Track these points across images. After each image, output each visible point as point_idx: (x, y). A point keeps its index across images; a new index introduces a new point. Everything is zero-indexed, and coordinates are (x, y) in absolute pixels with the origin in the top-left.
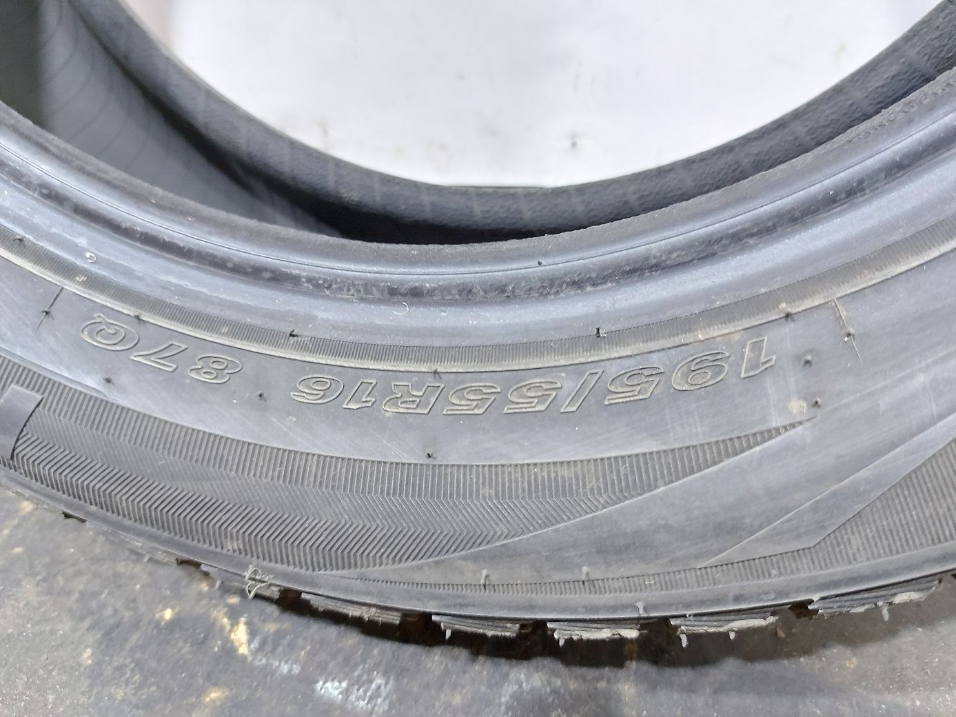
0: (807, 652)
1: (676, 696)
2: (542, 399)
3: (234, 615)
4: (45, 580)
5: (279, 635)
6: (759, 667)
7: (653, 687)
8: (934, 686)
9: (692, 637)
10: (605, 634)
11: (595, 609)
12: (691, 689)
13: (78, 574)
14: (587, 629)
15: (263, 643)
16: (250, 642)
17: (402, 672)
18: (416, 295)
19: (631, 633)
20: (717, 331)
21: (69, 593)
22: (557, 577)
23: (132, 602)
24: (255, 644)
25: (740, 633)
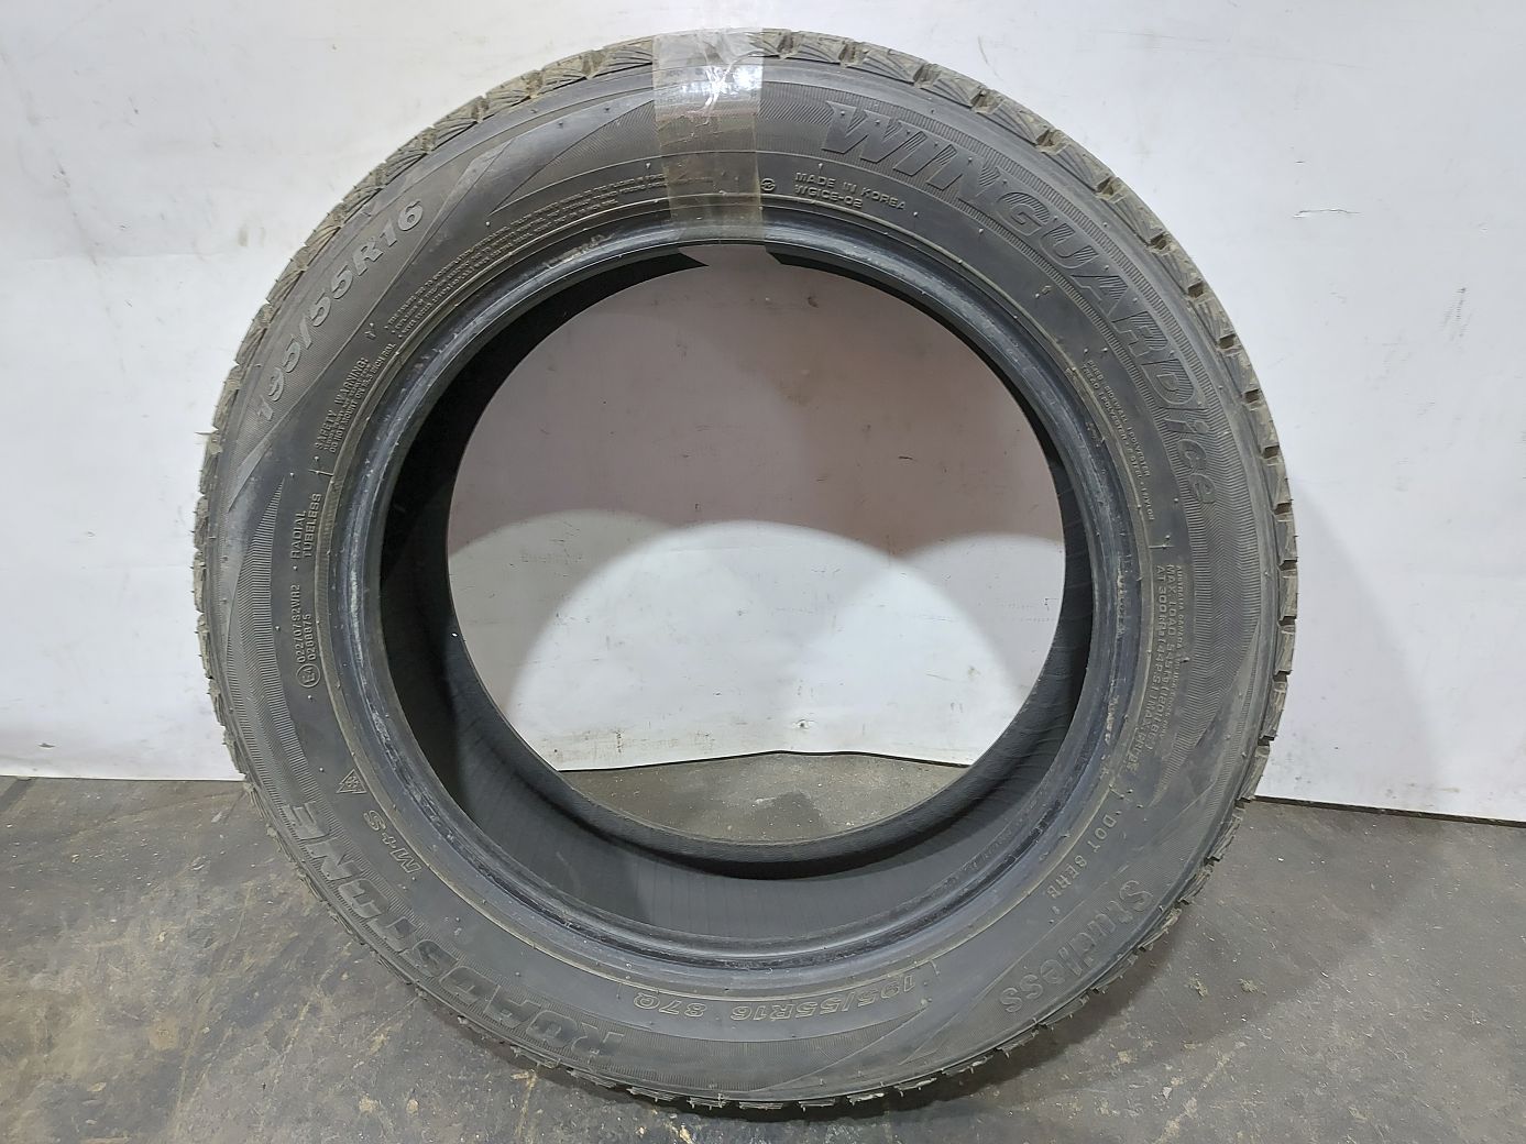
0: (974, 1091)
1: (911, 1125)
2: (834, 1008)
3: (678, 1125)
4: (565, 1125)
5: (705, 1130)
6: (951, 1102)
7: (899, 1124)
8: (1037, 1099)
9: (904, 1092)
10: (871, 1097)
11: (866, 1087)
12: (917, 1120)
13: (582, 1118)
14: (863, 1096)
15: (698, 1136)
16: (691, 1137)
17: (773, 1138)
18: (775, 965)
19: (881, 1095)
20: (895, 974)
21: (583, 1130)
22: (850, 1077)
23: (620, 1128)
24: (695, 1137)
25: (922, 1087)
